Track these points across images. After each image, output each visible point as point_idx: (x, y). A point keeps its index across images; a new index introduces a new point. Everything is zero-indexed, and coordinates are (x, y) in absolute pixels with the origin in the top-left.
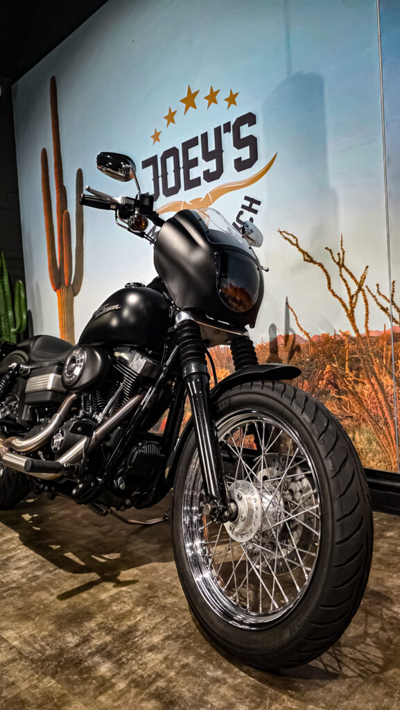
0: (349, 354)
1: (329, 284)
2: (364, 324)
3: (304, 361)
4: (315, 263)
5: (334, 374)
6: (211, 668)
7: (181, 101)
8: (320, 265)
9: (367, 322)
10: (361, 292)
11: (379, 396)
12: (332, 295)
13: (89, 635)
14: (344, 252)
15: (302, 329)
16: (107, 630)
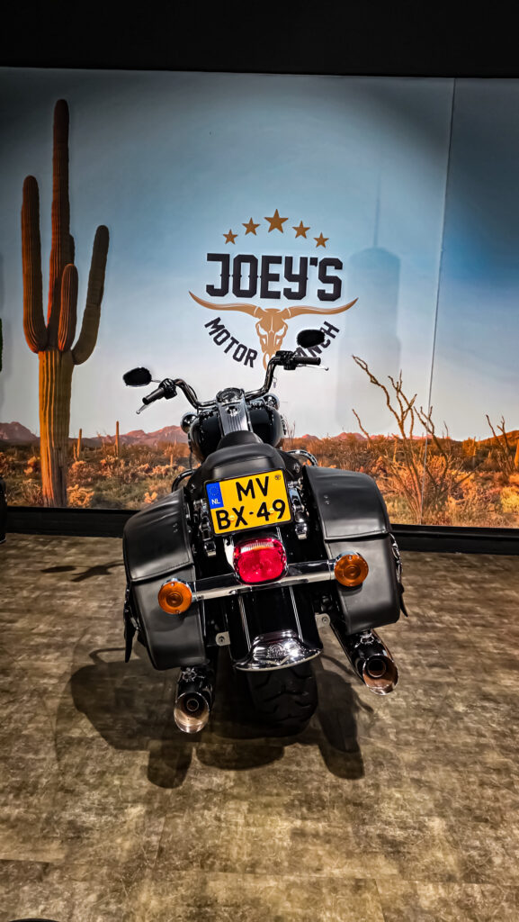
0: (397, 450)
1: (388, 401)
2: (410, 431)
3: (361, 453)
4: (379, 385)
5: (384, 463)
8: (383, 387)
10: (410, 410)
12: (389, 409)
14: (401, 382)
15: (363, 430)
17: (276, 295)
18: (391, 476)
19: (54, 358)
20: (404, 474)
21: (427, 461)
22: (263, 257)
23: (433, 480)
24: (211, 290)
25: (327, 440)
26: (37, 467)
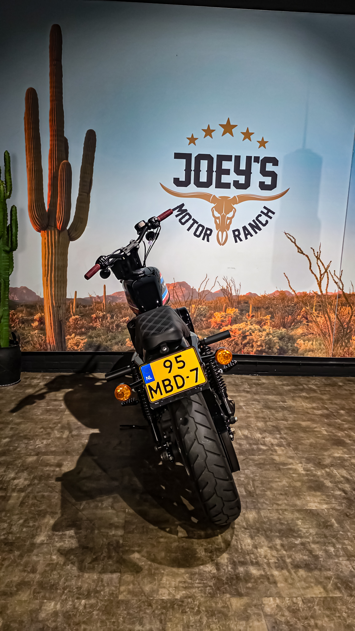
0: (316, 303)
1: (310, 267)
2: (325, 289)
3: (290, 305)
4: (304, 254)
5: (306, 312)
8: (307, 256)
10: (326, 273)
11: (327, 323)
12: (311, 273)
14: (320, 252)
15: (291, 288)
17: (227, 186)
18: (311, 322)
19: (54, 235)
20: (321, 320)
21: (338, 310)
22: (218, 156)
23: (342, 325)
24: (177, 182)
25: (264, 297)
26: (42, 321)
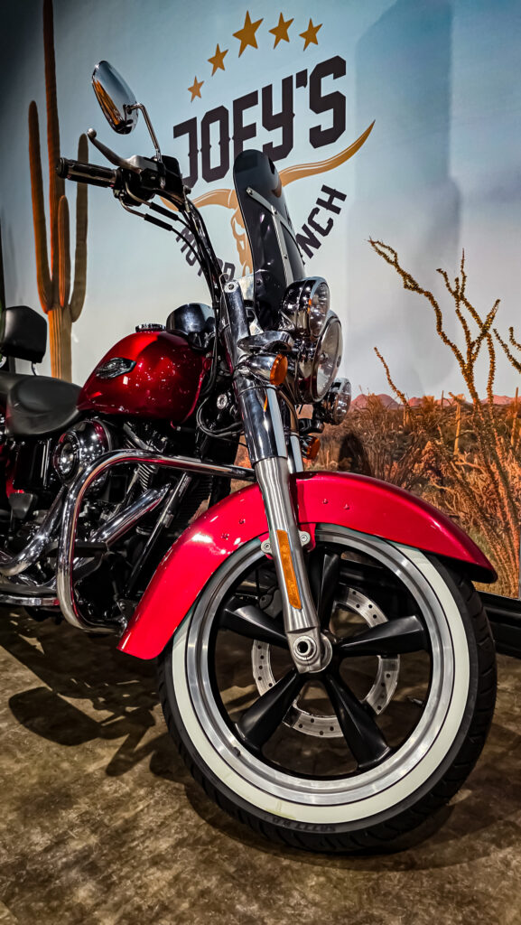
0: (461, 428)
1: (440, 324)
2: (487, 386)
3: (394, 433)
4: (421, 291)
5: (436, 455)
6: (243, 898)
7: (235, 35)
8: (429, 295)
9: (491, 383)
10: (486, 338)
11: (500, 491)
12: (442, 340)
13: (65, 833)
14: (464, 278)
15: (394, 388)
16: (93, 825)
19: (58, 316)
